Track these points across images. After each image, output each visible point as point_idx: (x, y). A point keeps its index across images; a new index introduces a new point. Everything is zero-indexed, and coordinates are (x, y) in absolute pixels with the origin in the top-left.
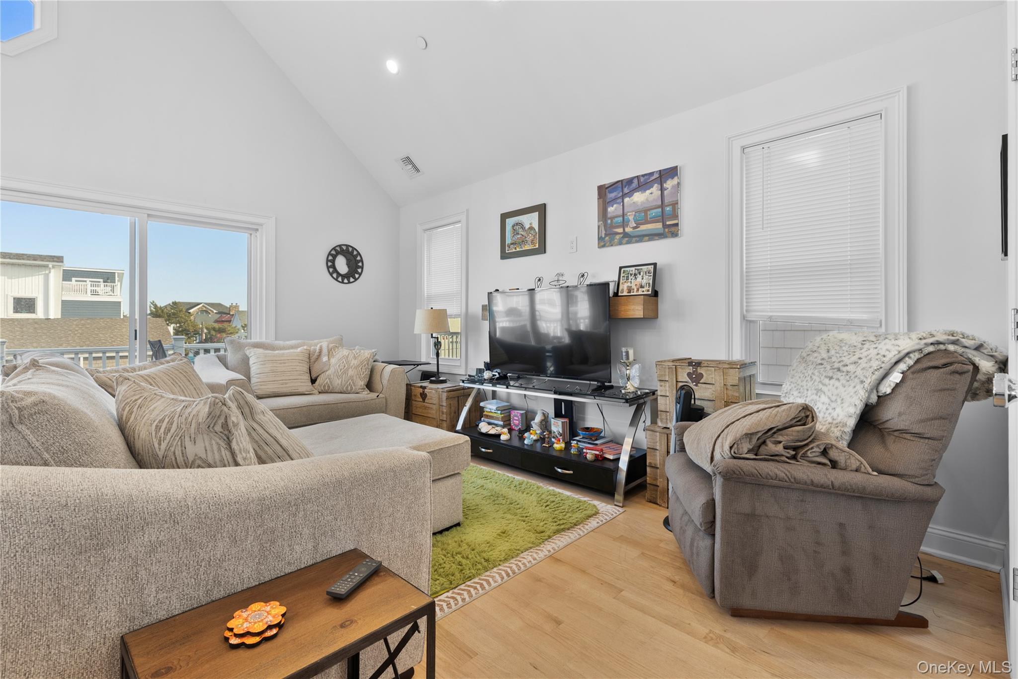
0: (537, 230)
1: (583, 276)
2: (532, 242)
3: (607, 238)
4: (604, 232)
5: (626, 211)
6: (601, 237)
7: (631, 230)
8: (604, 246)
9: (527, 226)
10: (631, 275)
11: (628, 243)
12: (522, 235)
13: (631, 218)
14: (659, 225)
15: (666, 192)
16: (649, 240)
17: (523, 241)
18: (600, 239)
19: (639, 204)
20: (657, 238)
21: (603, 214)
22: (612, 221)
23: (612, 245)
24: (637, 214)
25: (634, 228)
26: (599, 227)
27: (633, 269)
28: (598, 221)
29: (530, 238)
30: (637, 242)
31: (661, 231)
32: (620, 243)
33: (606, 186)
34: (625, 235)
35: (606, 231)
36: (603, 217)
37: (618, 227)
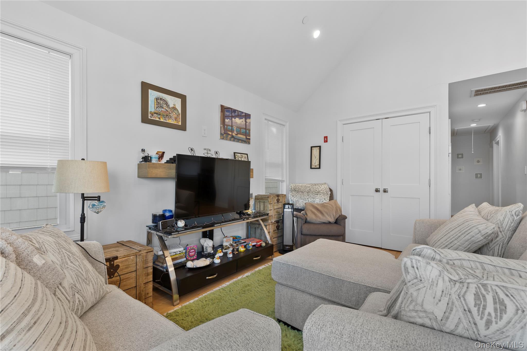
0: (180, 112)
1: (217, 153)
2: (175, 119)
3: (225, 135)
4: (223, 131)
5: (233, 125)
6: (222, 133)
7: (235, 135)
8: (223, 139)
9: (171, 106)
10: (240, 157)
11: (234, 141)
12: (166, 110)
13: (235, 129)
14: (244, 137)
15: (247, 123)
16: (241, 142)
17: (167, 115)
18: (221, 134)
19: (238, 124)
20: (244, 142)
21: (223, 122)
22: (227, 127)
23: (227, 140)
24: (237, 128)
25: (236, 135)
26: (221, 127)
27: (240, 154)
28: (221, 124)
29: (174, 115)
30: (237, 142)
31: (245, 140)
32: (230, 140)
33: (225, 107)
34: (233, 137)
35: (224, 131)
36: (223, 123)
37: (229, 131)
